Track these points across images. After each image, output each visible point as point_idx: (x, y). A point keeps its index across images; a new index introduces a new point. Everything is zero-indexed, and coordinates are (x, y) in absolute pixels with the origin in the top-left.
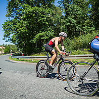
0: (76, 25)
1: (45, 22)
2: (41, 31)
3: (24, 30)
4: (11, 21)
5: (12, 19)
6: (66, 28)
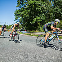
0: (61, 12)
1: (40, 10)
2: (37, 16)
3: (27, 15)
4: (19, 10)
5: (20, 8)
6: (54, 15)
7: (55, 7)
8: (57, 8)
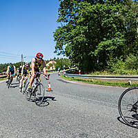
2: (105, 39)
5: (66, 24)
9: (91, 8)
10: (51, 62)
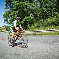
0: (47, 11)
5: (8, 10)
6: (40, 14)
7: (41, 7)
8: (43, 7)
9: (19, 4)
10: (3, 27)
